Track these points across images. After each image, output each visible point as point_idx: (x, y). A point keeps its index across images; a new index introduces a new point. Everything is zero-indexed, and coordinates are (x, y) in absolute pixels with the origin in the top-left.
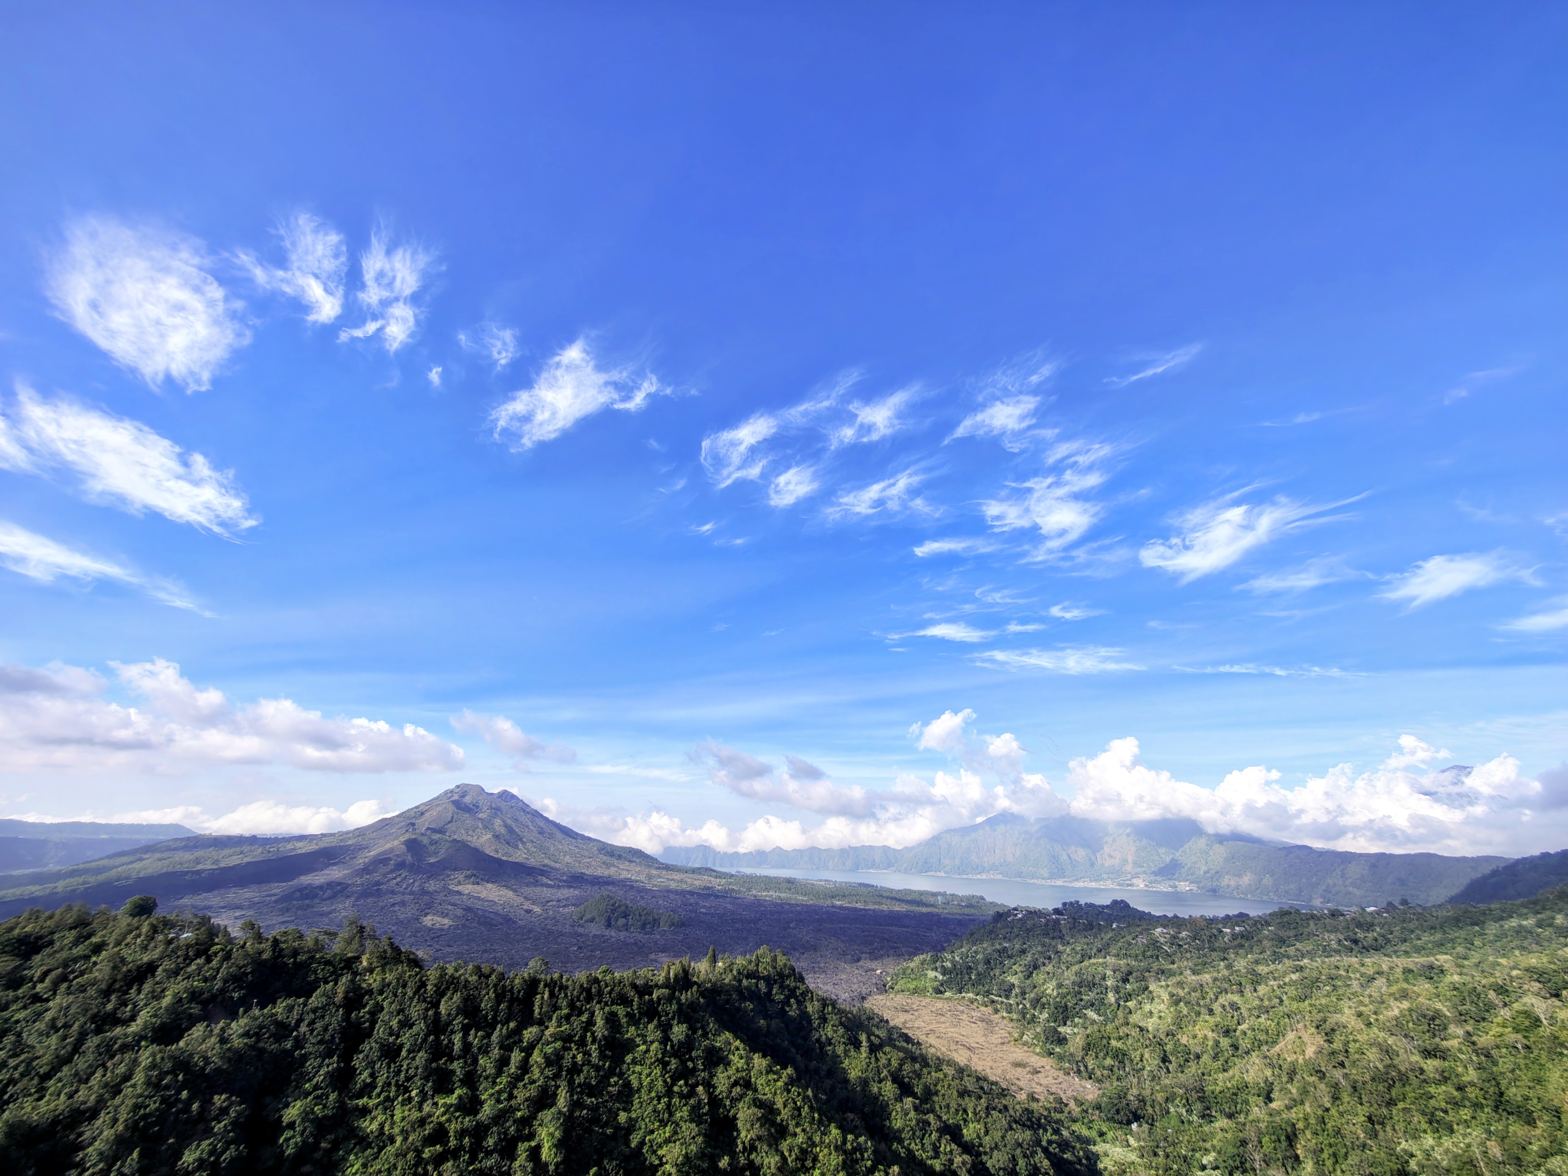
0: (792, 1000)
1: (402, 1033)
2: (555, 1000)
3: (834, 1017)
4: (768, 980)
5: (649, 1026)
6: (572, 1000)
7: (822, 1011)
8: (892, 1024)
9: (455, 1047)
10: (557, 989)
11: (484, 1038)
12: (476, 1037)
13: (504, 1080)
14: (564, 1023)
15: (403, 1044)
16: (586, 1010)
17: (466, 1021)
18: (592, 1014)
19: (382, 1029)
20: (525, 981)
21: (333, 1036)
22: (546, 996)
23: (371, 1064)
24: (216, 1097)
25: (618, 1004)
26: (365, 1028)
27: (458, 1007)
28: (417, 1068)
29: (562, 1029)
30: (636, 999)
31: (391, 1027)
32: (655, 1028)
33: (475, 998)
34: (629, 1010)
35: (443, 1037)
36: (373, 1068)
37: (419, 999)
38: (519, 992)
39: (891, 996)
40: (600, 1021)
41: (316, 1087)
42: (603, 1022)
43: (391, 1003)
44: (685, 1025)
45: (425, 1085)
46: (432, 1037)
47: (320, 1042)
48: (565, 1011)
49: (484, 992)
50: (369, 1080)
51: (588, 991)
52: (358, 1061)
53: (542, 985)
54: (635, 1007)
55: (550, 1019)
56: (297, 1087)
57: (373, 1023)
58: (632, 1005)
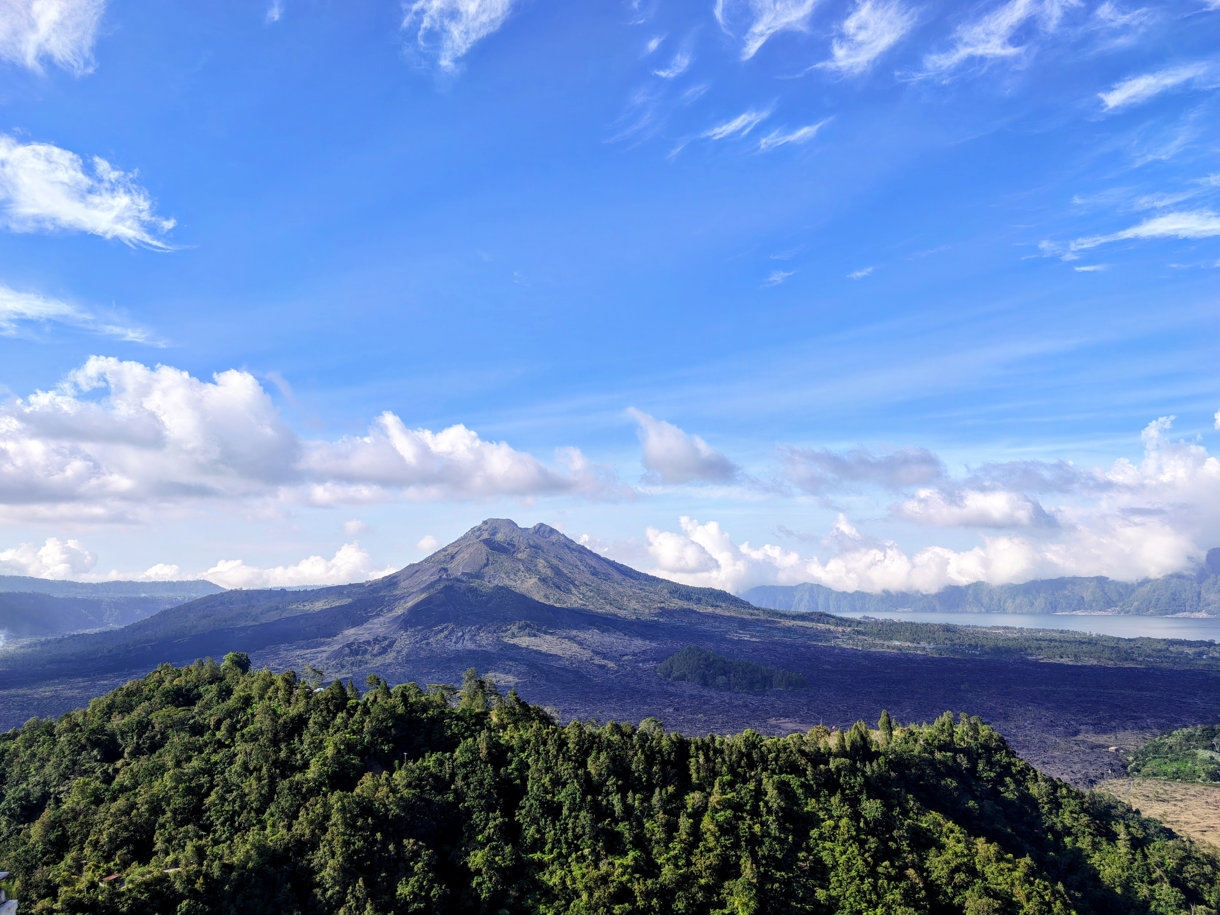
0: (1008, 779)
1: (556, 792)
2: (711, 765)
3: (1072, 801)
4: (967, 752)
5: (832, 799)
6: (731, 765)
7: (1052, 794)
8: (1145, 815)
9: (616, 809)
10: (711, 753)
11: (642, 801)
12: (634, 800)
13: (676, 847)
14: (728, 790)
15: (561, 802)
16: (751, 777)
17: (620, 782)
18: (760, 782)
19: (535, 787)
20: (673, 742)
21: (489, 791)
22: (701, 760)
23: (535, 821)
24: (405, 842)
25: (787, 773)
26: (517, 785)
27: (608, 767)
28: (583, 827)
29: (729, 796)
30: (809, 768)
31: (543, 785)
32: (840, 802)
33: (622, 758)
34: (803, 780)
35: (600, 798)
36: (538, 824)
37: (564, 757)
38: (669, 754)
39: (1137, 780)
40: (771, 792)
41: (489, 839)
42: (775, 792)
43: (538, 760)
44: (879, 801)
45: (595, 845)
46: (589, 798)
47: (480, 796)
48: (727, 778)
49: (631, 753)
50: (537, 836)
51: (749, 756)
52: (520, 816)
53: (693, 747)
54: (810, 777)
55: (712, 785)
56: (472, 838)
57: (524, 780)
58: (805, 775)
